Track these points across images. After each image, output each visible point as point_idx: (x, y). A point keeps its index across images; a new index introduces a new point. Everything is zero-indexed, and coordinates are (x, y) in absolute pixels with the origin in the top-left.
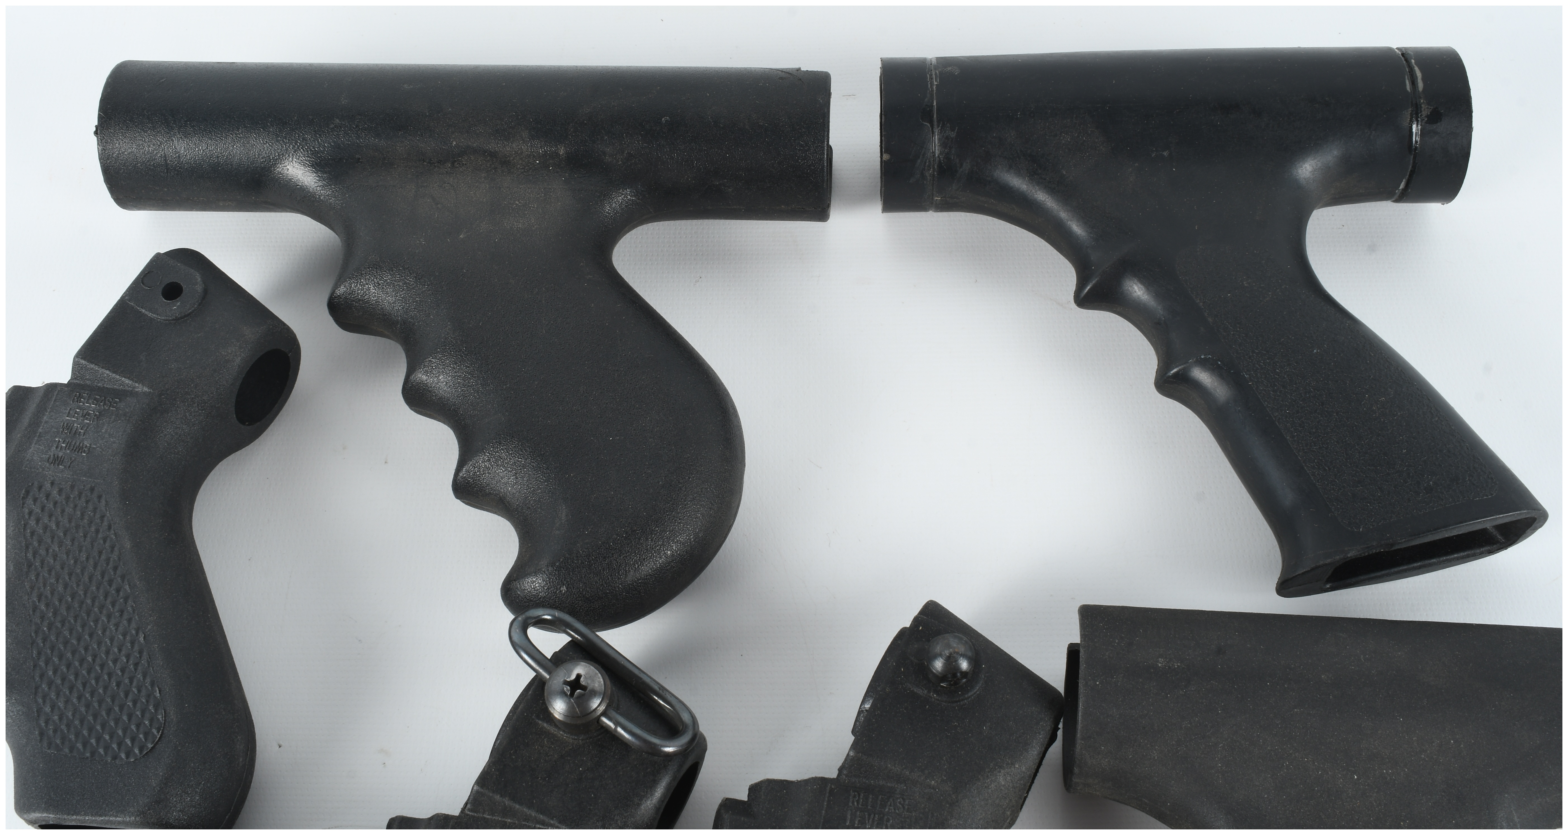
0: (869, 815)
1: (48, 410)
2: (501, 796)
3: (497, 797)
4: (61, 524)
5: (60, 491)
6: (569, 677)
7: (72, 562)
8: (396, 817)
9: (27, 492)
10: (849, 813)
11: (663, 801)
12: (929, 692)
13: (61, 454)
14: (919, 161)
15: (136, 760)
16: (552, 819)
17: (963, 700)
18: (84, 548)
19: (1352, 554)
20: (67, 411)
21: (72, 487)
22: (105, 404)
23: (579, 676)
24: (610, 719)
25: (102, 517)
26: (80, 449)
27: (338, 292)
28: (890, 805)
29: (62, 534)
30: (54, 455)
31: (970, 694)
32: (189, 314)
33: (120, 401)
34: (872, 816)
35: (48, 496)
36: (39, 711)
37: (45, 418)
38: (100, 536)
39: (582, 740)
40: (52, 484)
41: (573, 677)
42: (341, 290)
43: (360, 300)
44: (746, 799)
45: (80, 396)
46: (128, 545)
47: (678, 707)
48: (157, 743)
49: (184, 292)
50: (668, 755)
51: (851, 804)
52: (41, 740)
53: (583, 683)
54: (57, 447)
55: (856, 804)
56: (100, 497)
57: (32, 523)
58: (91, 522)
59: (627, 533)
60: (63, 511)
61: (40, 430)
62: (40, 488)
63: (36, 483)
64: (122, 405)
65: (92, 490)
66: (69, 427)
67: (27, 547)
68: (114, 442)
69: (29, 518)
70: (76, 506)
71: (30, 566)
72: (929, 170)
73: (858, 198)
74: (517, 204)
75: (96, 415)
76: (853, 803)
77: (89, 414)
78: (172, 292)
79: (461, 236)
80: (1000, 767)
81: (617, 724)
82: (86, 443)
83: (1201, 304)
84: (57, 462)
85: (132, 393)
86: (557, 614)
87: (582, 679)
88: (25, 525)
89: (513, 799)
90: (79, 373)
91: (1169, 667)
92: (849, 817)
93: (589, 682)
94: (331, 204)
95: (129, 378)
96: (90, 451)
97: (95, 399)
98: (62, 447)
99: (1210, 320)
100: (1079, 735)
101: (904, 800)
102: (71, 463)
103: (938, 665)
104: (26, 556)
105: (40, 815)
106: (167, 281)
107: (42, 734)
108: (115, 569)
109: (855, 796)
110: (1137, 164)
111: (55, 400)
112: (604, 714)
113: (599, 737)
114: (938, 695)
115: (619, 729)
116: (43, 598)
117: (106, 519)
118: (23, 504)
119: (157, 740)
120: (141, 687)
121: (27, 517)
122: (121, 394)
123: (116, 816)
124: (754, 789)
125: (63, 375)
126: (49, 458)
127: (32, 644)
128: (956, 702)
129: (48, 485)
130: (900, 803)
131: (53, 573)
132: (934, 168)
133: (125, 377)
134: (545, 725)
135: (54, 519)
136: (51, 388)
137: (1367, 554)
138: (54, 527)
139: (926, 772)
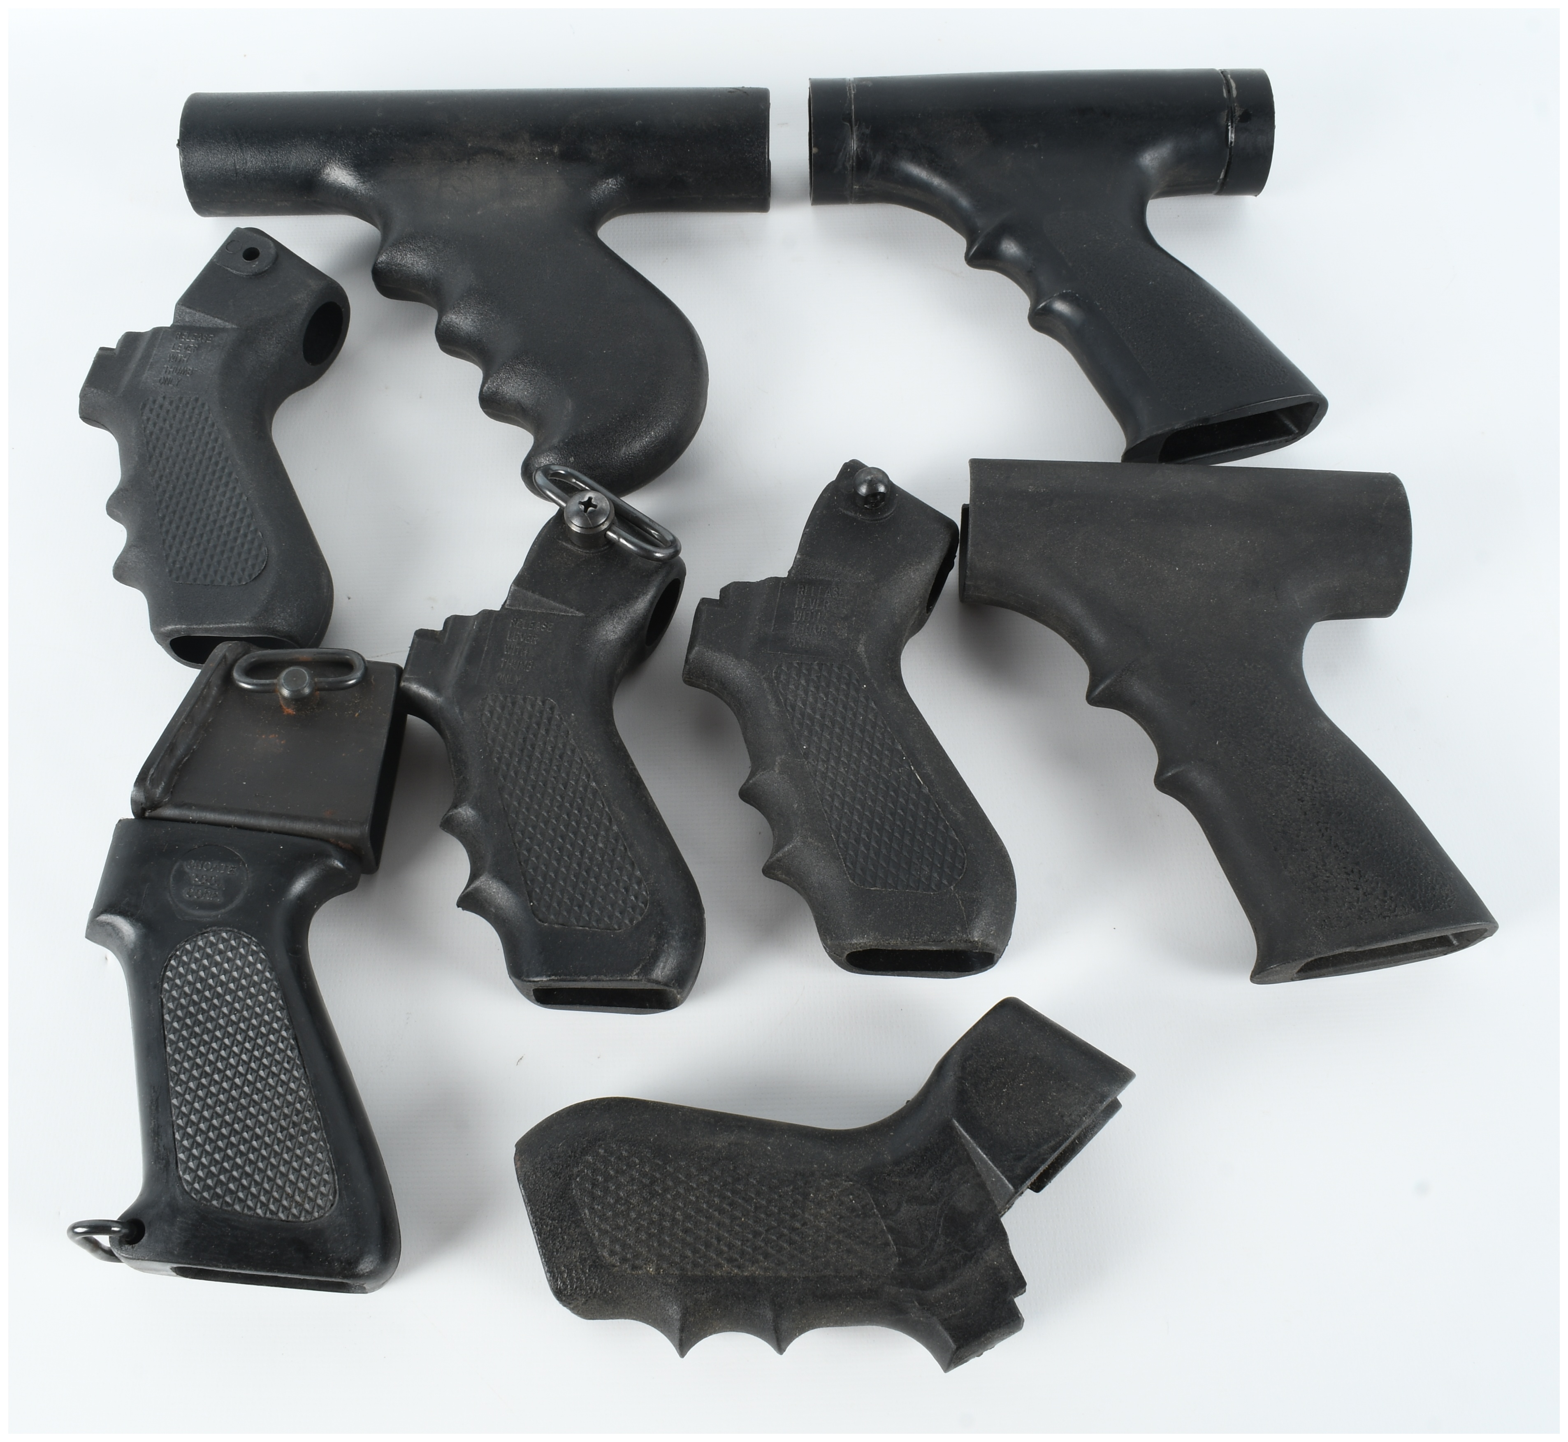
0: (813, 600)
1: (157, 346)
2: (533, 592)
3: (530, 594)
4: (174, 425)
5: (171, 403)
6: (583, 498)
7: (185, 451)
8: (451, 616)
9: (144, 406)
10: (797, 599)
11: (655, 597)
12: (856, 513)
13: (169, 376)
14: (841, 154)
15: (247, 583)
16: (572, 608)
17: (882, 519)
18: (194, 441)
19: (1178, 426)
20: (172, 346)
21: (181, 399)
22: (202, 339)
23: (590, 499)
24: (614, 533)
25: (207, 419)
26: (184, 372)
27: (380, 259)
28: (828, 593)
29: (175, 433)
30: (164, 378)
31: (887, 515)
32: (265, 271)
33: (215, 336)
34: (814, 601)
35: (161, 407)
36: (167, 556)
37: (154, 352)
38: (206, 431)
39: (592, 553)
40: (164, 398)
41: (586, 499)
42: (383, 258)
43: (399, 264)
44: (718, 598)
45: (182, 334)
46: (229, 436)
47: (664, 533)
48: (263, 570)
49: (260, 256)
50: (658, 559)
51: (798, 594)
52: (170, 575)
53: (594, 503)
54: (166, 372)
55: (802, 593)
56: (203, 405)
57: (150, 426)
58: (198, 423)
59: (620, 417)
60: (175, 416)
61: (151, 360)
62: (154, 402)
63: (151, 399)
64: (216, 339)
65: (197, 400)
66: (174, 357)
67: (148, 443)
68: (212, 365)
69: (148, 423)
70: (184, 412)
71: (151, 457)
72: (849, 161)
73: (792, 198)
74: (521, 190)
75: (195, 347)
76: (800, 592)
77: (190, 347)
78: (251, 254)
79: (479, 213)
80: (911, 564)
81: (619, 536)
82: (189, 367)
83: (1063, 253)
84: (167, 382)
85: (224, 330)
86: (569, 470)
87: (593, 500)
88: (145, 428)
89: (542, 594)
90: (180, 317)
91: (1037, 492)
92: (797, 602)
93: (598, 502)
94: (370, 196)
95: (221, 319)
96: (193, 373)
97: (194, 336)
98: (170, 371)
99: (1070, 264)
100: (969, 543)
101: (838, 588)
102: (178, 382)
103: (863, 490)
104: (147, 449)
105: (173, 627)
106: (247, 247)
107: (171, 572)
108: (220, 453)
109: (801, 588)
110: (1013, 154)
111: (161, 339)
112: (609, 529)
113: (606, 551)
114: (863, 515)
115: (622, 541)
116: (164, 478)
117: (209, 419)
118: (142, 413)
119: (263, 568)
120: (248, 533)
121: (145, 422)
122: (215, 331)
123: (235, 623)
124: (724, 591)
125: (167, 320)
126: (160, 380)
127: (158, 510)
128: (877, 520)
129: (160, 400)
130: (835, 591)
131: (170, 460)
132: (853, 159)
133: (218, 318)
134: (564, 543)
135: (168, 422)
136: (157, 332)
137: (1189, 427)
138: (168, 428)
139: (855, 568)
